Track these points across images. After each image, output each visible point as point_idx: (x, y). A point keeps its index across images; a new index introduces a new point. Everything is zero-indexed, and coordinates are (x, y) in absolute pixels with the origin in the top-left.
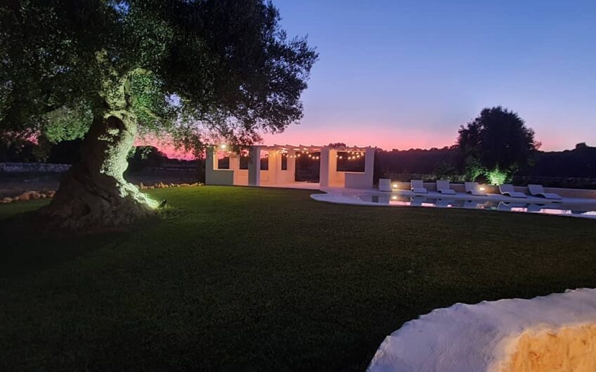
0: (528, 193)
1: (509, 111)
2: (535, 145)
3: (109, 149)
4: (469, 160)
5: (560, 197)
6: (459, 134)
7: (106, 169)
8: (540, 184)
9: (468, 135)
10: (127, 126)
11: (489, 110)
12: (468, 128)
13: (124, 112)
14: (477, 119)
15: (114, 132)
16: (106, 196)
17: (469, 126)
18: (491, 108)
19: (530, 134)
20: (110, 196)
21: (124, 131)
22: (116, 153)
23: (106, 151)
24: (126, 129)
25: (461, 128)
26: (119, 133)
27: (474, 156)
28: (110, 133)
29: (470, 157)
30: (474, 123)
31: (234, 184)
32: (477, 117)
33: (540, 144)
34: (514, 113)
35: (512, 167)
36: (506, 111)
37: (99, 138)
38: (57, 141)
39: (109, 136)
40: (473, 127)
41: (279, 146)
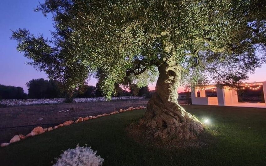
3: (170, 87)
7: (171, 99)
10: (177, 74)
13: (175, 67)
15: (171, 78)
16: (173, 115)
20: (174, 115)
21: (176, 77)
22: (174, 89)
23: (170, 88)
24: (177, 76)
26: (174, 79)
28: (170, 79)
37: (165, 82)
38: (141, 87)
39: (169, 80)
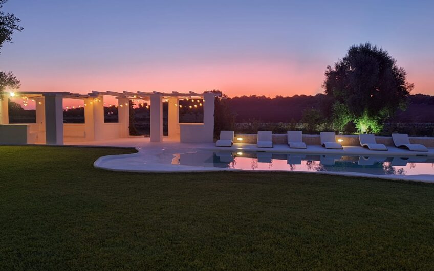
0: (392, 144)
1: (378, 49)
2: (406, 87)
4: (336, 105)
5: (425, 148)
6: (326, 77)
8: (406, 133)
9: (336, 78)
11: (357, 48)
12: (335, 70)
14: (344, 59)
17: (337, 67)
18: (359, 46)
19: (401, 75)
25: (328, 70)
27: (342, 102)
29: (337, 103)
30: (342, 64)
31: (28, 143)
32: (345, 56)
33: (412, 87)
34: (383, 51)
35: (382, 113)
36: (375, 48)
40: (341, 69)
41: (99, 93)
